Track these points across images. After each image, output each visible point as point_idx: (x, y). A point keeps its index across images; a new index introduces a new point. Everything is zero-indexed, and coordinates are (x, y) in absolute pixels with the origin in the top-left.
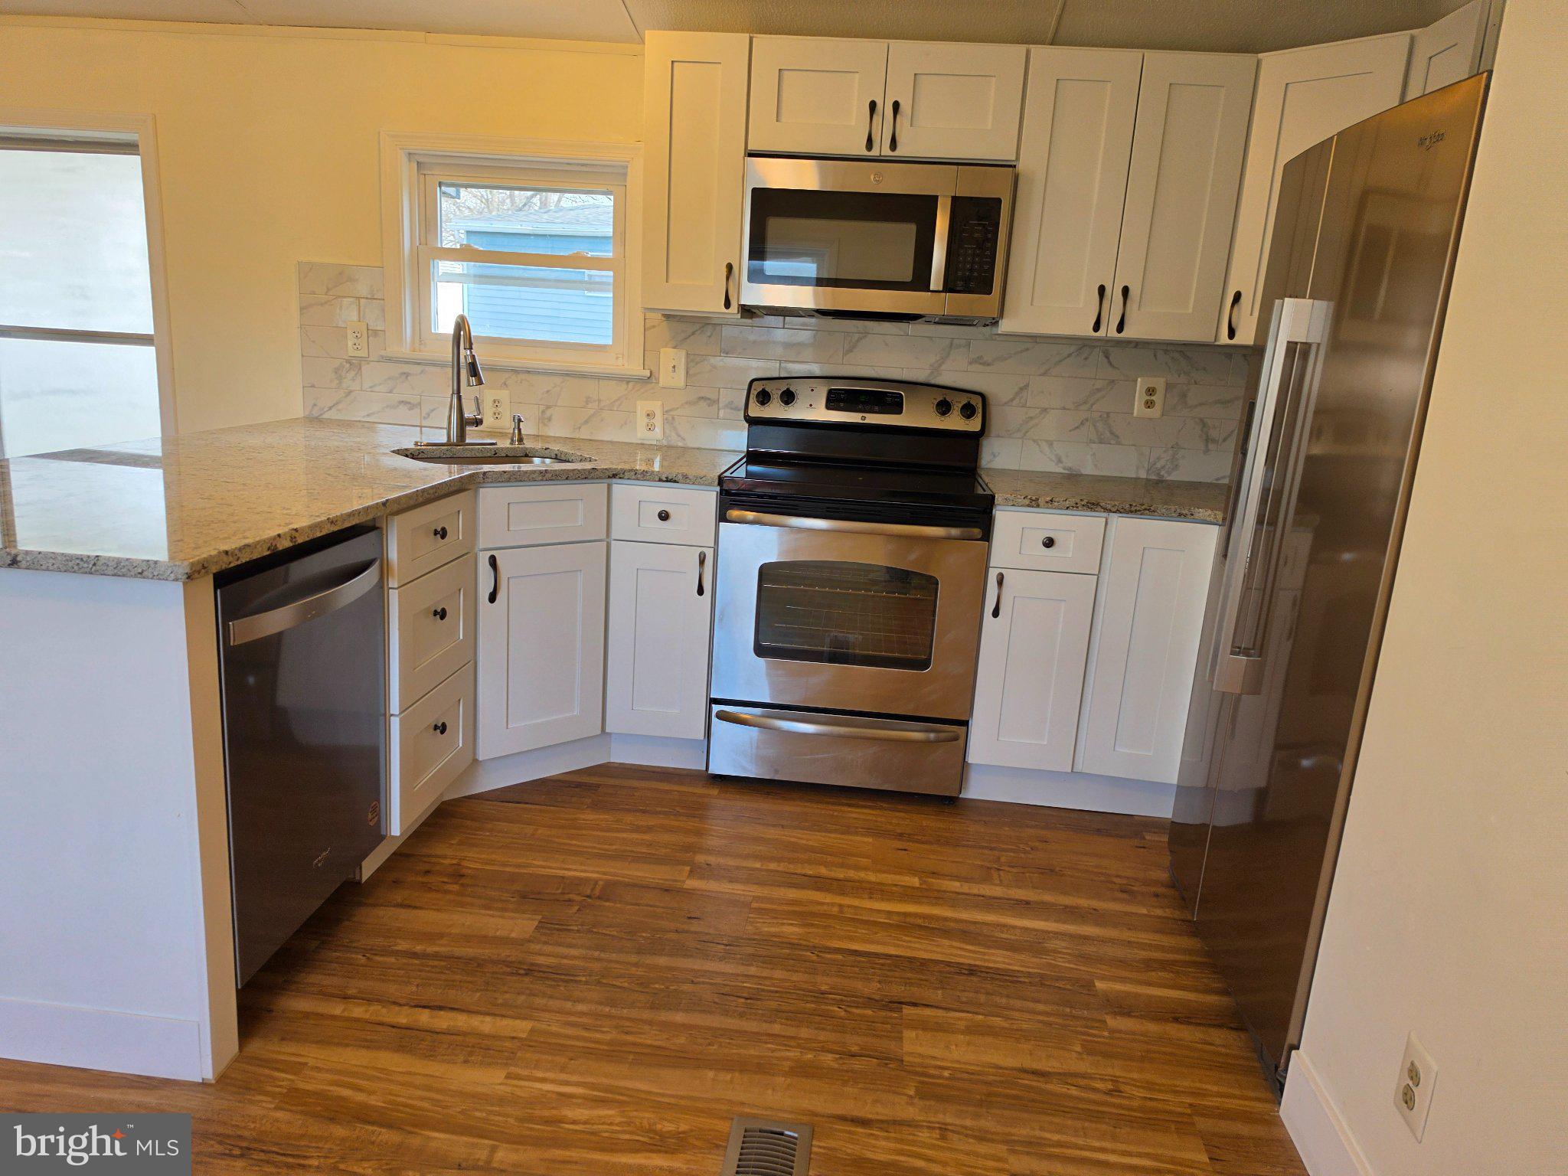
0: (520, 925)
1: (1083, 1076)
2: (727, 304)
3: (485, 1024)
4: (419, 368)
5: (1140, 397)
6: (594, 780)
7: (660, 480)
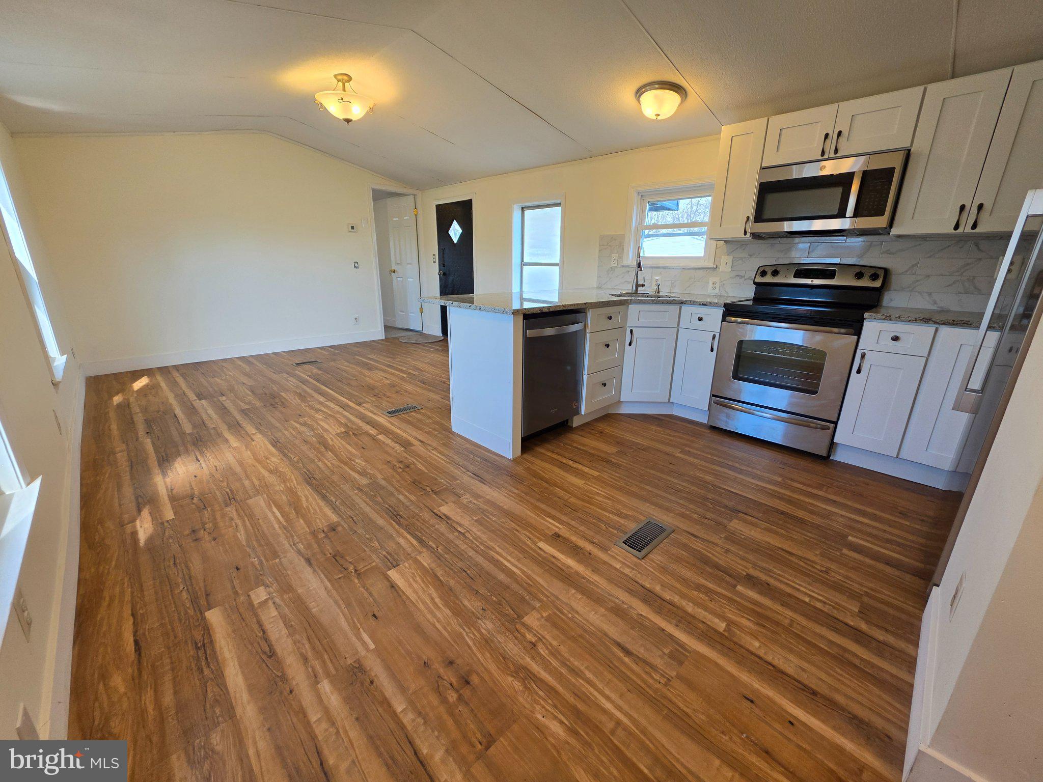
1: (813, 562)
2: (745, 233)
7: (700, 305)
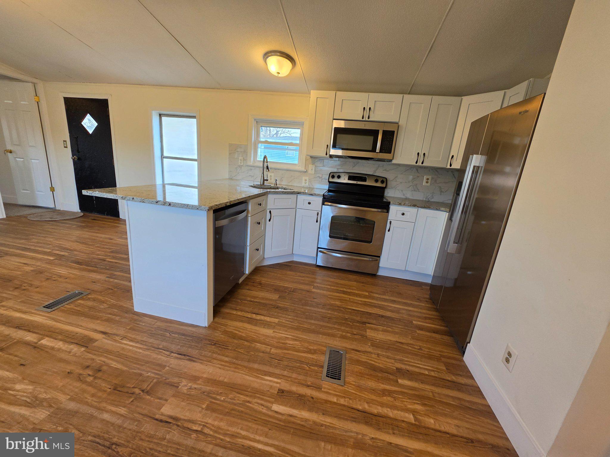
0: (275, 296)
1: (412, 344)
2: (326, 154)
3: (268, 319)
4: (254, 168)
5: (425, 180)
6: (290, 264)
7: (309, 195)
